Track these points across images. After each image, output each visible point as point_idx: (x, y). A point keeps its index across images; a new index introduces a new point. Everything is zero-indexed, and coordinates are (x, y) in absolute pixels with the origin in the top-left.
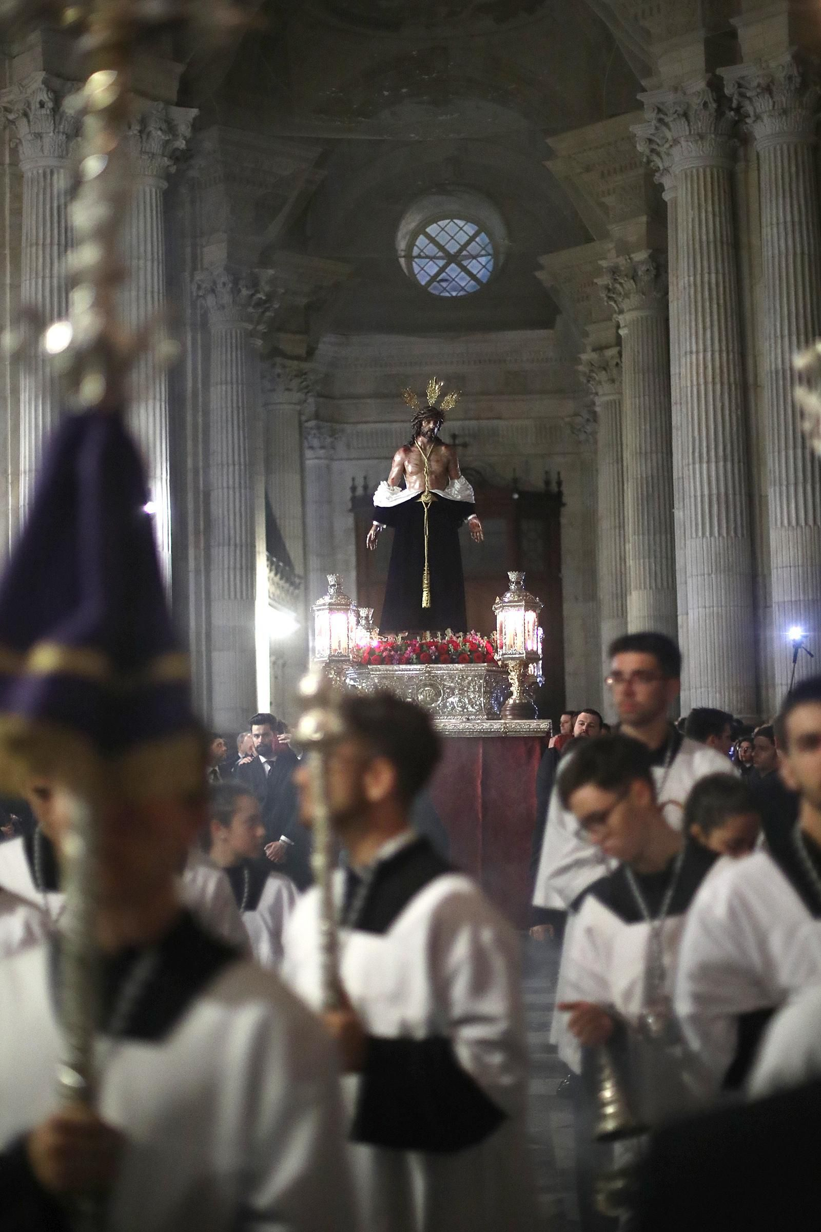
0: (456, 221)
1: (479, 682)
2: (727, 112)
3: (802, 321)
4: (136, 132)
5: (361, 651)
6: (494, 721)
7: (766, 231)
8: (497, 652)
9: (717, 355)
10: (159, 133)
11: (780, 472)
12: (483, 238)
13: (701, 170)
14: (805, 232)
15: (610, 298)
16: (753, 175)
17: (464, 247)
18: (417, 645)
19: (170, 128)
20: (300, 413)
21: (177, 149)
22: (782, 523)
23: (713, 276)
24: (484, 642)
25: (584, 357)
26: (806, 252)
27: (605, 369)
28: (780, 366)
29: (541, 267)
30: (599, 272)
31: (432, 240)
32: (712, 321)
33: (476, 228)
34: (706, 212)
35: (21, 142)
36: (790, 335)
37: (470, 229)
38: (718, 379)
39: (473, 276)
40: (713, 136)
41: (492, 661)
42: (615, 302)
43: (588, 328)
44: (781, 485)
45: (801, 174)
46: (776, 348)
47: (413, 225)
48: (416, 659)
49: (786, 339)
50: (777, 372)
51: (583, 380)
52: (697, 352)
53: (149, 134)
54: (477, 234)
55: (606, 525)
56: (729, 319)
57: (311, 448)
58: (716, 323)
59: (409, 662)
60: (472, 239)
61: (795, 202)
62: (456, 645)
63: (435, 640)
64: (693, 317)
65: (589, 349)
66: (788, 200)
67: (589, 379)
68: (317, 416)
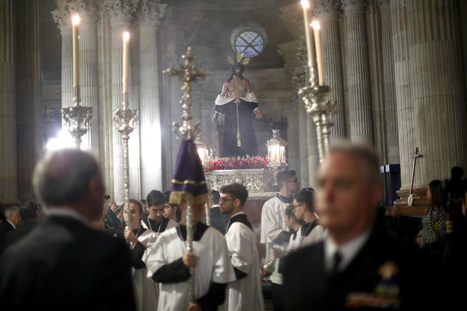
0: (251, 32)
1: (261, 176)
2: (336, 3)
3: (360, 70)
4: (147, 12)
5: (211, 164)
6: (268, 193)
7: (349, 41)
8: (268, 163)
9: (334, 81)
10: (155, 12)
11: (354, 118)
12: (259, 38)
13: (328, 22)
14: (361, 41)
15: (301, 60)
16: (345, 23)
17: (253, 41)
18: (234, 161)
19: (158, 10)
20: (200, 98)
21: (160, 17)
22: (355, 134)
23: (332, 55)
24: (262, 160)
25: (294, 78)
26: (361, 47)
27: (300, 82)
28: (354, 84)
29: (278, 48)
30: (297, 51)
31: (243, 39)
32: (332, 70)
33: (257, 34)
34: (330, 34)
35: (111, 17)
36: (357, 74)
37: (255, 35)
38: (334, 88)
39: (256, 51)
40: (331, 11)
41: (266, 168)
42: (303, 61)
43: (295, 68)
44: (354, 121)
45: (360, 23)
46: (352, 78)
47: (236, 34)
48: (234, 167)
49: (355, 76)
50: (353, 85)
51: (293, 85)
52: (328, 80)
53: (151, 13)
54: (257, 36)
55: (301, 133)
56: (338, 69)
57: (203, 109)
58: (333, 70)
59: (231, 168)
60: (256, 38)
61: (358, 32)
62: (251, 161)
63: (242, 159)
64: (326, 69)
65: (295, 75)
66: (355, 31)
67: (295, 85)
68: (206, 98)
